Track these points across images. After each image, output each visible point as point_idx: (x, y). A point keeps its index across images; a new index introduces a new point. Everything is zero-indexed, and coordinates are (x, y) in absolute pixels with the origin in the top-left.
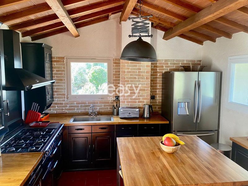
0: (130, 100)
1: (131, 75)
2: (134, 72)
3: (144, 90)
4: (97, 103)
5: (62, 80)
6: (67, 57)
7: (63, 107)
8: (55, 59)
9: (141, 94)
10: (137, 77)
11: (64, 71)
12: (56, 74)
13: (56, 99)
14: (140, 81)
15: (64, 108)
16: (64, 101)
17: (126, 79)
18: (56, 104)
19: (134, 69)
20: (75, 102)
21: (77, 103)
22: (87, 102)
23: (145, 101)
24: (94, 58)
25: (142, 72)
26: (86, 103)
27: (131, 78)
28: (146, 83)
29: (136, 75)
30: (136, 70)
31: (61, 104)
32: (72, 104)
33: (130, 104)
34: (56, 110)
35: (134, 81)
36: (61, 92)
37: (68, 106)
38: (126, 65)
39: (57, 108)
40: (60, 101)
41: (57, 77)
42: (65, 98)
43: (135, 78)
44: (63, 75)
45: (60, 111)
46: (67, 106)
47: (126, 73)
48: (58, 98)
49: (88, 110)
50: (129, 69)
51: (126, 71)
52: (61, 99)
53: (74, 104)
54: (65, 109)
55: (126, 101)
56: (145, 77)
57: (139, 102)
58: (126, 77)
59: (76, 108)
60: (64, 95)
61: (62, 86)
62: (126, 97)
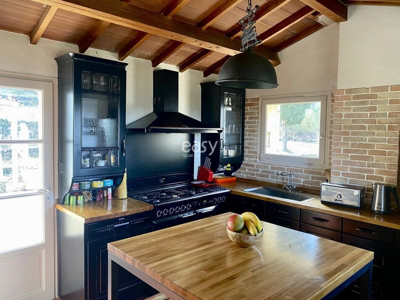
0: (349, 172)
1: (353, 121)
2: (360, 115)
3: (384, 153)
4: (301, 171)
5: (254, 131)
6: (263, 97)
7: (254, 170)
8: (249, 102)
9: (374, 162)
10: (367, 125)
11: (257, 118)
12: (248, 123)
13: (247, 159)
14: (374, 134)
15: (255, 173)
16: (255, 161)
17: (343, 130)
18: (246, 165)
19: (361, 109)
20: (270, 166)
21: (272, 168)
22: (286, 168)
23: (385, 177)
24: (300, 95)
25: (378, 115)
26: (283, 169)
27: (352, 127)
28: (387, 138)
29: (366, 121)
30: (366, 111)
31: (253, 166)
32: (265, 167)
33: (349, 178)
34: (246, 173)
35: (360, 134)
36: (253, 149)
37: (260, 170)
38: (344, 102)
39: (247, 170)
40: (251, 161)
41: (249, 127)
42: (256, 158)
43: (364, 128)
44: (256, 124)
45: (250, 177)
46: (258, 171)
47: (343, 118)
48: (250, 157)
49: (287, 180)
50: (349, 109)
51: (344, 113)
52: (252, 159)
53: (268, 168)
54: (257, 175)
55: (341, 172)
56: (387, 126)
57: (369, 178)
58: (342, 125)
59: (270, 175)
60: (256, 153)
61: (254, 140)
62: (341, 165)
